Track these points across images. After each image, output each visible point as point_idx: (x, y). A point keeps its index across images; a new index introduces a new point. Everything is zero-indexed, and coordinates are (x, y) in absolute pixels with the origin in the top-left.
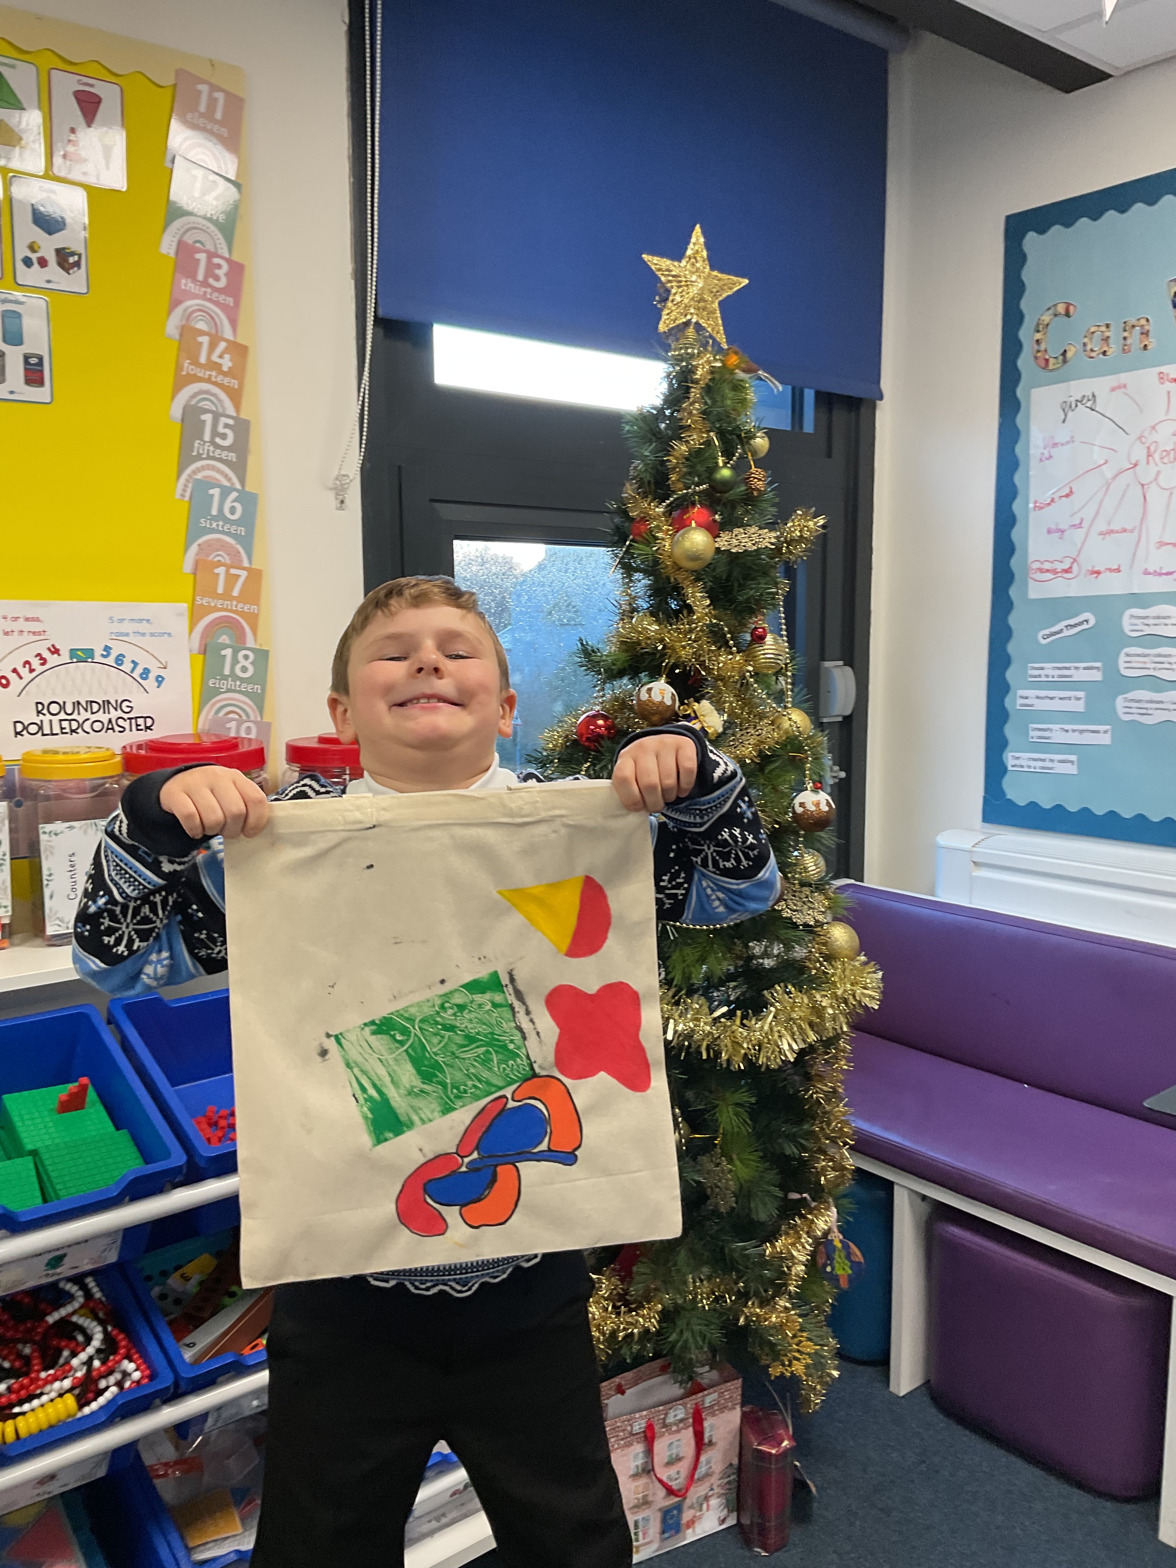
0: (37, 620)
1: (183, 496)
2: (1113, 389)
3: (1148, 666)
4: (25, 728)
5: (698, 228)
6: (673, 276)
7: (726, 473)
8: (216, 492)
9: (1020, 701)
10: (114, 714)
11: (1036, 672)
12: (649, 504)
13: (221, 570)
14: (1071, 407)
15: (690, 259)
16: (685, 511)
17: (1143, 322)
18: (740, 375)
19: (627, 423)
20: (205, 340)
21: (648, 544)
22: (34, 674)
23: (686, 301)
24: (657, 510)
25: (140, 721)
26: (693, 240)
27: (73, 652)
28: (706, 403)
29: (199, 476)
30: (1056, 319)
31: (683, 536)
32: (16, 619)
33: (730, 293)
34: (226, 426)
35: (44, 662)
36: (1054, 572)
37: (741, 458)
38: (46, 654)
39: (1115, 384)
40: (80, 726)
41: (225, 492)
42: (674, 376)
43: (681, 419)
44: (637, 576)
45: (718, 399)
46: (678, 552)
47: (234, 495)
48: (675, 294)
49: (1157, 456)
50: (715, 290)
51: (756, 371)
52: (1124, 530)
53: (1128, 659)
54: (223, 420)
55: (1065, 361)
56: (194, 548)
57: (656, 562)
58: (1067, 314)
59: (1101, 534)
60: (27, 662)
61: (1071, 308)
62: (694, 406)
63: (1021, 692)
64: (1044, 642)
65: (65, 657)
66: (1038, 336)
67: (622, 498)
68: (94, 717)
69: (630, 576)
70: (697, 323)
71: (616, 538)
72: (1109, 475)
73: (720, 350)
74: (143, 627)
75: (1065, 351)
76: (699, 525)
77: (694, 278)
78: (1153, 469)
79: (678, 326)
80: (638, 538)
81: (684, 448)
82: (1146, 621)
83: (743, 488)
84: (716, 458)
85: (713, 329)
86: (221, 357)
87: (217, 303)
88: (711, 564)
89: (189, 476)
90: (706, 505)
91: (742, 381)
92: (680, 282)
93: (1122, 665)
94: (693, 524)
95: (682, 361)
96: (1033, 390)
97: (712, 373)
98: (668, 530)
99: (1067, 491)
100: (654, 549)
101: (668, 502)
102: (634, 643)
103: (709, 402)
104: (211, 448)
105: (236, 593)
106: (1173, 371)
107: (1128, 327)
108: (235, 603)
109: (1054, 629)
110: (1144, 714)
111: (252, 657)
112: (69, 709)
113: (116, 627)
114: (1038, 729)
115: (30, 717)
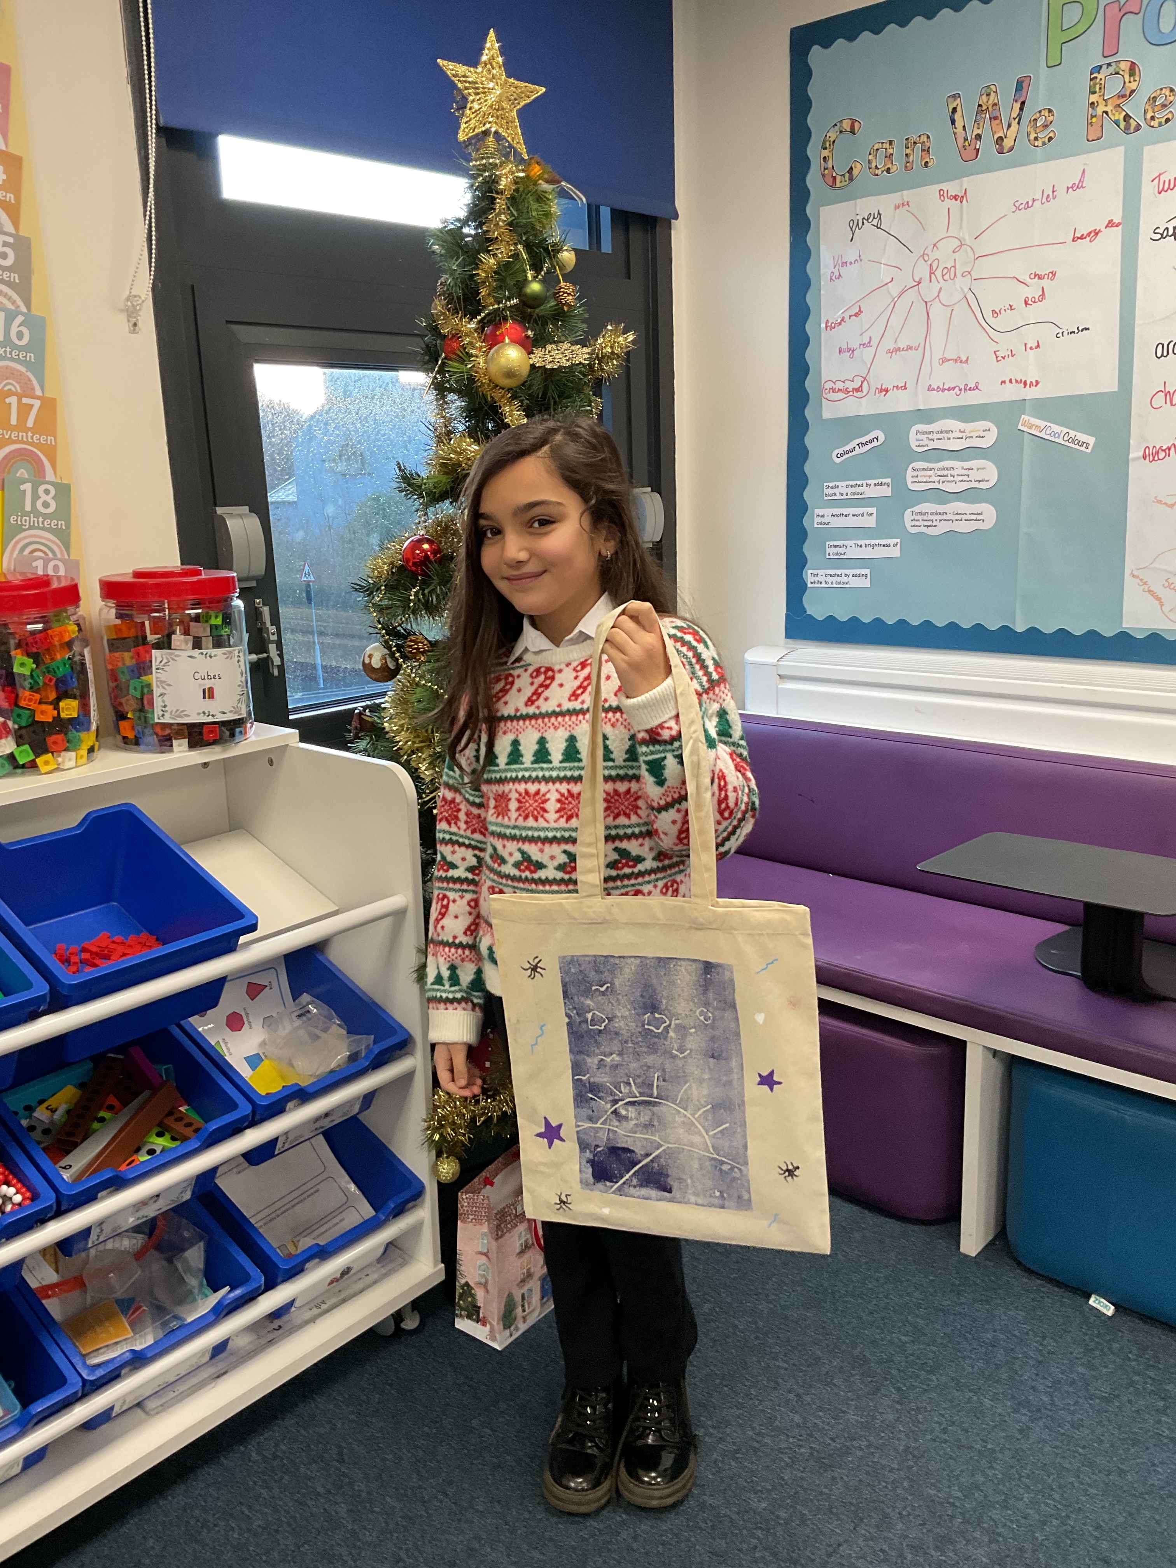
2: (897, 207)
3: (933, 479)
5: (492, 31)
6: (469, 83)
7: (535, 287)
9: (817, 520)
11: (831, 491)
12: (461, 320)
13: (13, 400)
14: (858, 224)
15: (486, 65)
16: (498, 326)
17: (925, 139)
18: (544, 186)
19: (431, 236)
21: (462, 361)
23: (484, 109)
24: (469, 326)
26: (488, 45)
28: (512, 215)
30: (842, 135)
31: (497, 352)
33: (528, 101)
34: (5, 244)
36: (846, 391)
37: (548, 272)
39: (900, 202)
42: (477, 187)
43: (488, 231)
44: (451, 397)
45: (525, 210)
46: (493, 369)
47: (20, 319)
48: (473, 101)
49: (939, 273)
50: (512, 98)
51: (559, 182)
52: (910, 348)
53: (915, 473)
55: (851, 179)
57: (471, 380)
58: (853, 132)
59: (888, 351)
61: (856, 124)
62: (500, 217)
63: (817, 511)
64: (838, 461)
66: (825, 153)
67: (432, 315)
69: (443, 397)
70: (496, 132)
71: (427, 358)
72: (895, 295)
73: (522, 161)
75: (851, 168)
76: (513, 341)
77: (491, 85)
78: (936, 287)
79: (477, 135)
80: (453, 356)
81: (492, 261)
82: (930, 436)
83: (553, 303)
84: (525, 272)
85: (513, 139)
88: (526, 382)
90: (516, 320)
91: (546, 192)
92: (478, 88)
93: (909, 480)
94: (507, 340)
95: (485, 171)
96: (821, 209)
97: (516, 183)
98: (481, 347)
99: (857, 310)
100: (469, 366)
101: (479, 318)
102: (454, 464)
103: (515, 213)
105: (30, 423)
106: (952, 187)
107: (910, 144)
108: (30, 434)
109: (848, 447)
110: (928, 526)
111: (53, 491)
114: (834, 546)
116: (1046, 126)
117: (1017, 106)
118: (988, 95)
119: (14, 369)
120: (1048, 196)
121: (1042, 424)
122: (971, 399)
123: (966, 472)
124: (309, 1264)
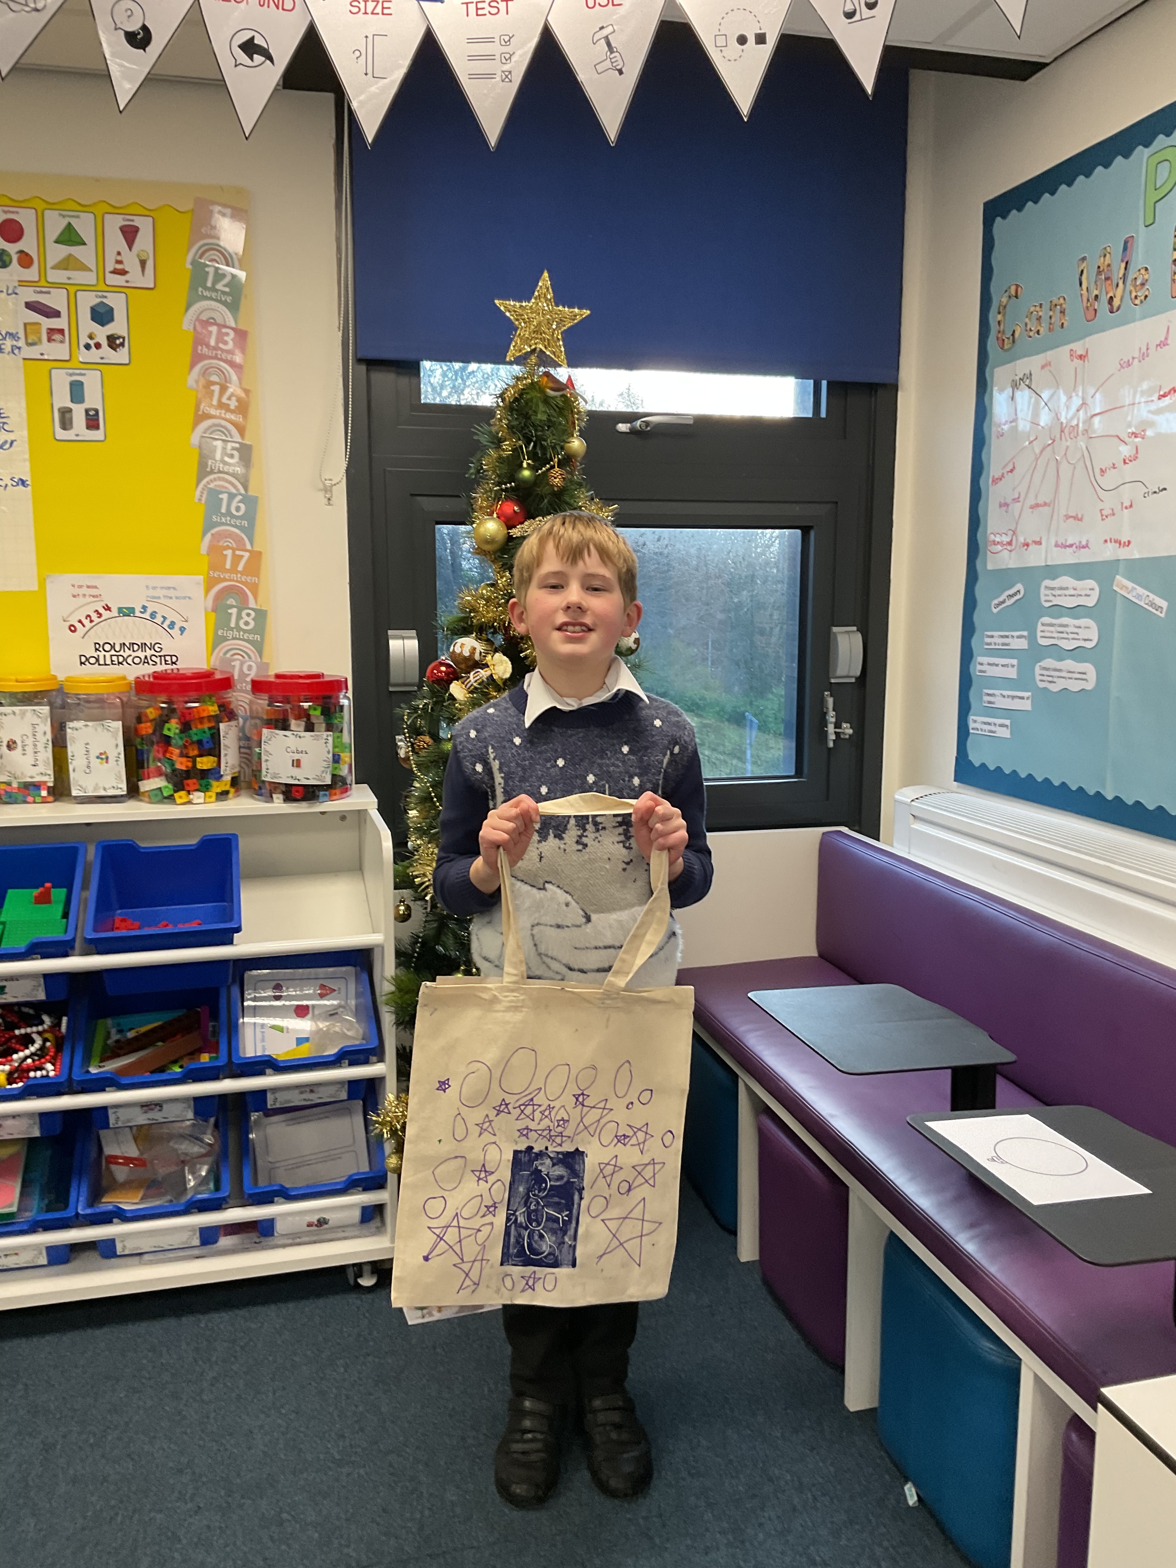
0: (96, 587)
1: (200, 500)
2: (1043, 367)
3: (1054, 635)
4: (87, 660)
5: (545, 272)
6: (519, 315)
7: (526, 473)
8: (224, 497)
9: (979, 668)
10: (149, 653)
11: (989, 640)
13: (229, 552)
14: (1017, 385)
15: (535, 298)
17: (1062, 301)
20: (216, 388)
22: (93, 624)
25: (168, 658)
26: (541, 283)
27: (120, 610)
29: (212, 486)
30: (1010, 300)
32: (80, 587)
33: (573, 322)
34: (233, 449)
35: (100, 615)
36: (1002, 544)
38: (102, 611)
39: (1044, 362)
40: (125, 660)
41: (232, 496)
47: (239, 498)
49: (1066, 431)
52: (1045, 504)
53: (1042, 628)
54: (230, 445)
55: (1014, 341)
56: (208, 536)
58: (1016, 297)
59: (1032, 507)
60: (89, 616)
61: (1019, 289)
63: (979, 659)
64: (995, 611)
65: (115, 612)
66: (1000, 317)
68: (134, 654)
70: (541, 350)
72: (1037, 451)
74: (171, 593)
75: (1014, 331)
76: (499, 515)
78: (1065, 444)
79: (522, 355)
81: (496, 454)
82: (1054, 592)
86: (229, 399)
87: (226, 361)
89: (205, 486)
93: (1039, 634)
94: (495, 515)
96: (995, 370)
99: (1010, 467)
104: (221, 465)
105: (240, 568)
106: (1078, 347)
107: (1053, 306)
108: (240, 575)
109: (1001, 599)
110: (1050, 682)
111: (253, 614)
112: (117, 648)
113: (151, 593)
114: (988, 695)
115: (91, 652)
116: (1143, 284)
117: (1123, 265)
118: (1105, 256)
119: (231, 532)
120: (1144, 354)
121: (1130, 585)
122: (1084, 557)
123: (1076, 630)
124: (276, 1199)
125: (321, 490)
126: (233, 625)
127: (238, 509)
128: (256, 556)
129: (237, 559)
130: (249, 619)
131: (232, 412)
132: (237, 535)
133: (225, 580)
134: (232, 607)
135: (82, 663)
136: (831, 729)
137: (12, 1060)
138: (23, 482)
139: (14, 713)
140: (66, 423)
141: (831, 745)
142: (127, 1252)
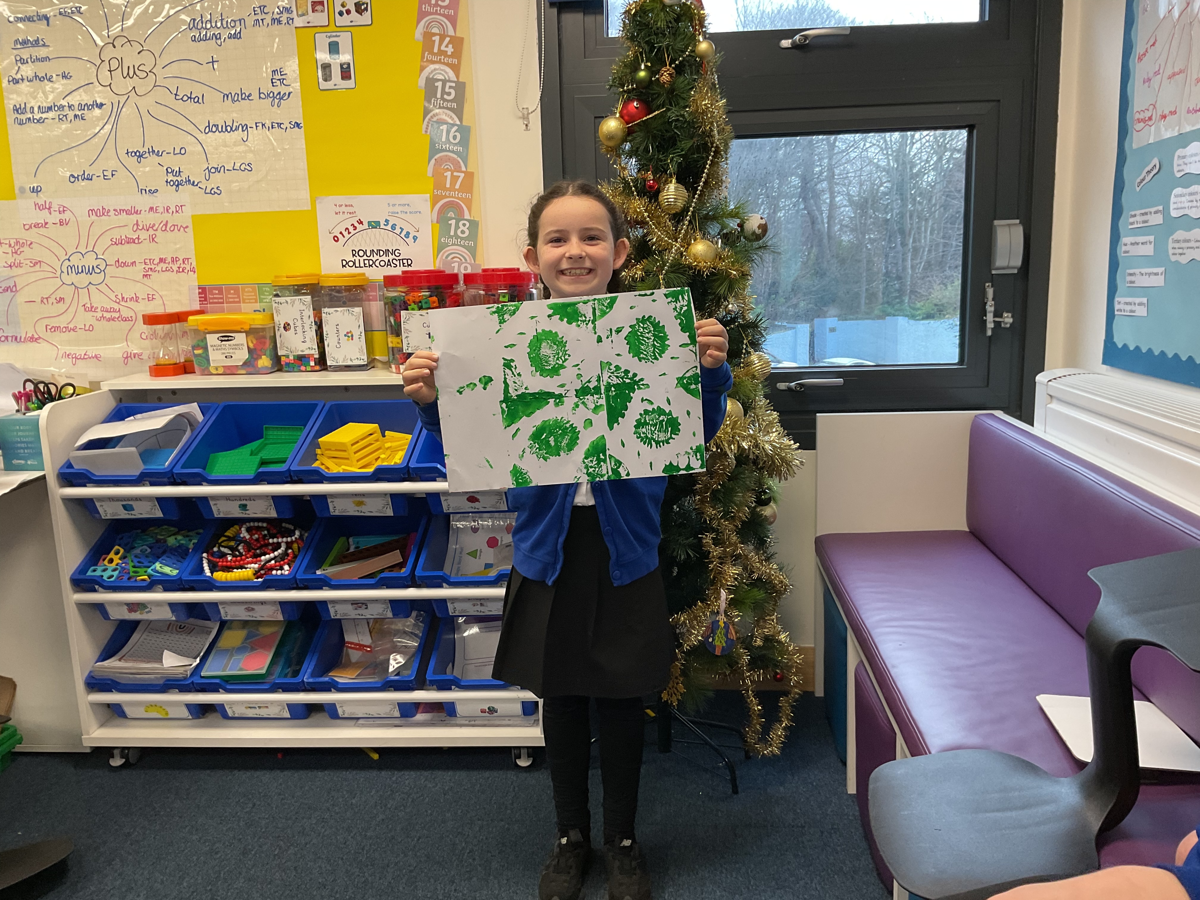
0: (352, 206)
1: (426, 132)
3: (1185, 205)
4: (347, 263)
7: (642, 74)
8: (444, 127)
9: (1123, 248)
10: (391, 257)
11: (1133, 220)
13: (448, 174)
20: (437, 39)
22: (351, 235)
25: (405, 261)
27: (369, 223)
29: (435, 119)
32: (341, 206)
34: (450, 87)
35: (355, 228)
36: (1145, 121)
38: (356, 224)
40: (374, 263)
41: (450, 127)
47: (455, 128)
52: (1181, 72)
53: (1175, 200)
54: (448, 84)
56: (433, 161)
59: (1168, 77)
60: (347, 229)
63: (1124, 240)
64: (1137, 190)
65: (366, 226)
68: (380, 259)
72: (1175, 20)
74: (406, 209)
82: (1185, 161)
86: (447, 46)
87: (444, 15)
89: (429, 119)
93: (1172, 207)
99: (1154, 40)
104: (442, 102)
105: (457, 187)
108: (457, 193)
109: (1142, 176)
110: (1181, 254)
111: (468, 224)
112: (368, 254)
113: (392, 209)
114: (1131, 275)
115: (349, 257)
119: (450, 156)
124: (453, 687)
125: (520, 118)
126: (452, 233)
127: (455, 137)
128: (469, 176)
129: (454, 179)
130: (465, 229)
131: (449, 56)
132: (454, 159)
133: (446, 197)
134: (452, 219)
135: (343, 266)
136: (990, 317)
137: (260, 561)
138: (298, 125)
139: (287, 302)
140: (327, 78)
141: (989, 333)
142: (346, 716)
